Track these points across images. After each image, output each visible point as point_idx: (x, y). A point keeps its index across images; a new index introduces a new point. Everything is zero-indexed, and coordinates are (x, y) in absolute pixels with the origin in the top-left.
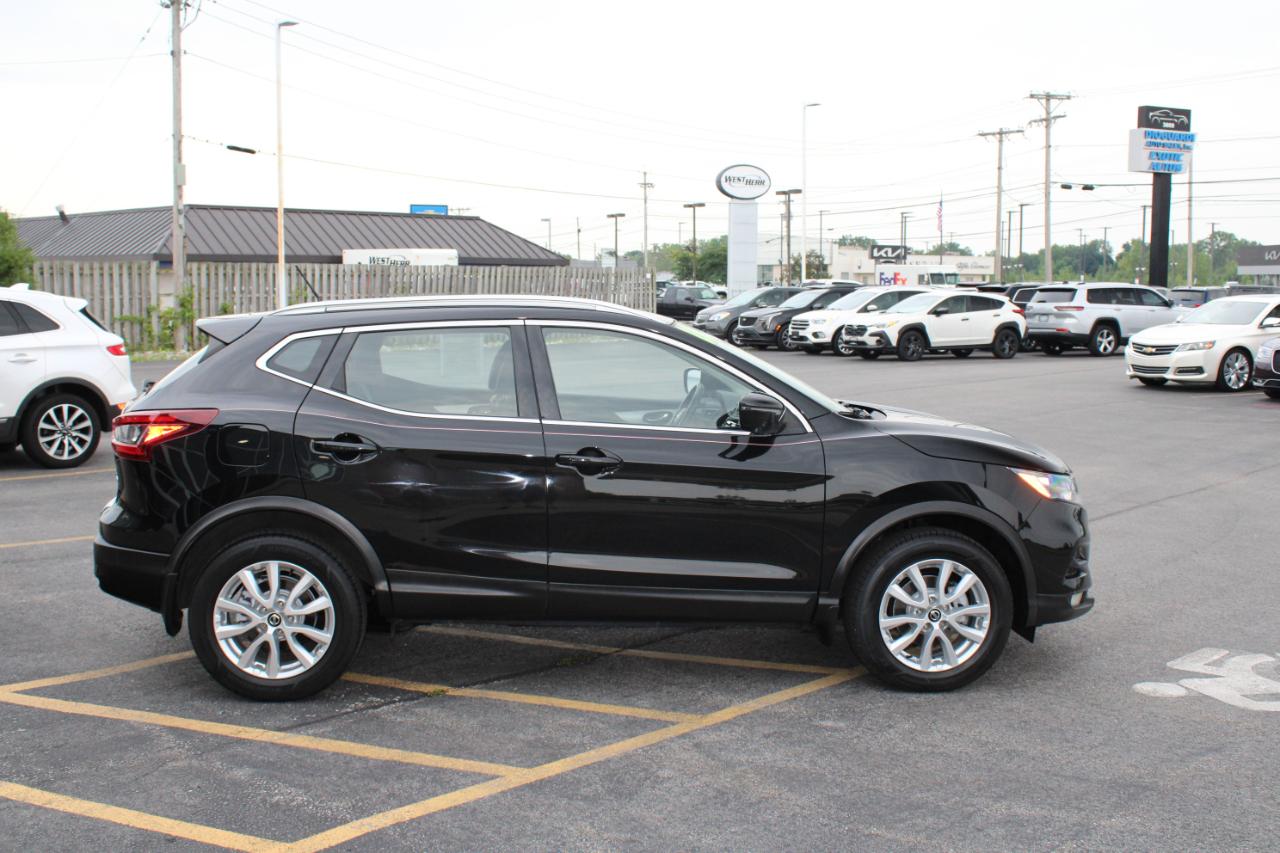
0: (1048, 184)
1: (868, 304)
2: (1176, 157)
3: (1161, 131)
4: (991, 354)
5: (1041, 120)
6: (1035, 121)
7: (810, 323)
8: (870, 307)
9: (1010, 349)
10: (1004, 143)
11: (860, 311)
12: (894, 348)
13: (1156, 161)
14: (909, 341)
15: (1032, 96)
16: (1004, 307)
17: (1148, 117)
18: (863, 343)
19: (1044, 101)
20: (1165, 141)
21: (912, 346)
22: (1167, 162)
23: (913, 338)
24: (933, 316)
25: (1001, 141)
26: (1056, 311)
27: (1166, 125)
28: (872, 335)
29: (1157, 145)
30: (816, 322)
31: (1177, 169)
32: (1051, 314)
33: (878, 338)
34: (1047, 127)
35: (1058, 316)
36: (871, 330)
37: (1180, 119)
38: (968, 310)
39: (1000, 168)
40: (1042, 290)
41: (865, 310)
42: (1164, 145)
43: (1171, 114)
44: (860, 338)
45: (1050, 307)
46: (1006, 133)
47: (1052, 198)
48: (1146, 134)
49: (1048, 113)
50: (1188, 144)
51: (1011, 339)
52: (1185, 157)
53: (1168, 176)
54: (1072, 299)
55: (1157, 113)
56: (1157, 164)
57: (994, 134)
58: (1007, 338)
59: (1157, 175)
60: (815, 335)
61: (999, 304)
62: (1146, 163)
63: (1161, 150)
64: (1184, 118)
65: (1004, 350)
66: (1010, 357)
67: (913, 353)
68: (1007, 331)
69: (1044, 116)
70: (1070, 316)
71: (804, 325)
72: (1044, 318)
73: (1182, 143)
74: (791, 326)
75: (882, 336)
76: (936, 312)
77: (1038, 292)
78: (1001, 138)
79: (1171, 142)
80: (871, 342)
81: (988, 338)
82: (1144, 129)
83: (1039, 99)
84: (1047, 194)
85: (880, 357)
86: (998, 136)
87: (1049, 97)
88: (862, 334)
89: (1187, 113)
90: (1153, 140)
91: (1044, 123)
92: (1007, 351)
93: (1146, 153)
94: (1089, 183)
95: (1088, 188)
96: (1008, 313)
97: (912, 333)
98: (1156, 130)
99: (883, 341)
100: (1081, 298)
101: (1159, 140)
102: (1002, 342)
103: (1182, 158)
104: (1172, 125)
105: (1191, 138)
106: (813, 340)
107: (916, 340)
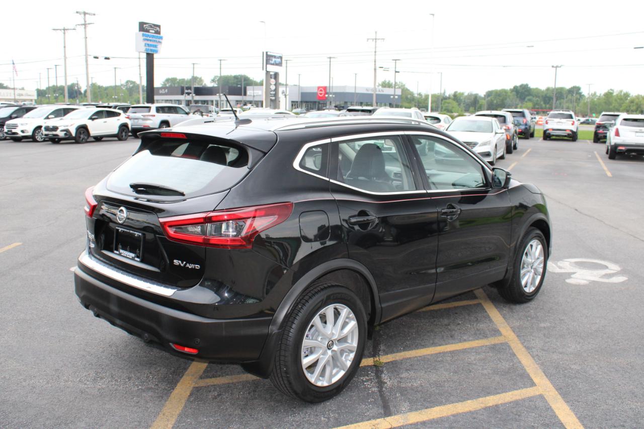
0: (86, 56)
1: (49, 115)
2: (156, 46)
3: (149, 34)
4: (116, 139)
5: (82, 25)
6: (79, 25)
7: (19, 125)
8: (50, 117)
9: (125, 136)
10: (66, 34)
11: (45, 119)
12: (74, 137)
13: (148, 48)
14: (80, 133)
15: (77, 12)
16: (121, 115)
17: (143, 27)
18: (57, 135)
19: (83, 15)
20: (151, 39)
21: (82, 136)
22: (152, 48)
23: (82, 132)
24: (91, 121)
25: (64, 33)
26: (142, 117)
27: (151, 31)
28: (62, 131)
29: (148, 40)
30: (22, 124)
31: (157, 52)
32: (140, 119)
33: (65, 132)
34: (85, 28)
35: (143, 119)
36: (60, 129)
37: (157, 29)
38: (106, 117)
39: (65, 47)
40: (133, 107)
41: (47, 118)
42: (151, 40)
43: (153, 26)
44: (54, 133)
45: (139, 115)
46: (67, 30)
47: (89, 63)
48: (143, 35)
49: (85, 21)
50: (160, 40)
51: (125, 131)
52: (159, 46)
53: (153, 55)
54: (149, 111)
55: (147, 25)
56: (148, 49)
57: (61, 30)
58: (124, 131)
59: (148, 54)
60: (23, 131)
61: (118, 114)
62: (143, 48)
63: (149, 43)
64: (158, 29)
65: (122, 136)
66: (125, 140)
67: (83, 139)
68: (124, 127)
69: (83, 23)
70: (150, 119)
71: (15, 126)
72: (136, 121)
73: (158, 40)
74: (5, 127)
75: (67, 132)
76: (91, 118)
77: (131, 108)
78: (64, 31)
79: (154, 39)
80: (62, 134)
81: (115, 131)
82: (142, 33)
83: (80, 14)
84: (87, 61)
85: (62, 142)
86: (63, 31)
87: (85, 14)
88: (56, 131)
89: (159, 26)
90: (146, 38)
91: (83, 26)
92: (124, 137)
93: (143, 43)
94: (107, 56)
95: (107, 58)
96: (123, 119)
97: (82, 129)
98: (147, 33)
99: (68, 133)
100: (153, 111)
101: (148, 38)
102: (122, 133)
103: (158, 46)
104: (153, 32)
105: (161, 38)
106: (21, 134)
107: (83, 133)
